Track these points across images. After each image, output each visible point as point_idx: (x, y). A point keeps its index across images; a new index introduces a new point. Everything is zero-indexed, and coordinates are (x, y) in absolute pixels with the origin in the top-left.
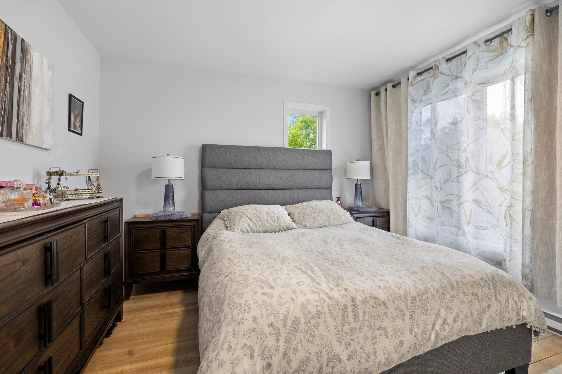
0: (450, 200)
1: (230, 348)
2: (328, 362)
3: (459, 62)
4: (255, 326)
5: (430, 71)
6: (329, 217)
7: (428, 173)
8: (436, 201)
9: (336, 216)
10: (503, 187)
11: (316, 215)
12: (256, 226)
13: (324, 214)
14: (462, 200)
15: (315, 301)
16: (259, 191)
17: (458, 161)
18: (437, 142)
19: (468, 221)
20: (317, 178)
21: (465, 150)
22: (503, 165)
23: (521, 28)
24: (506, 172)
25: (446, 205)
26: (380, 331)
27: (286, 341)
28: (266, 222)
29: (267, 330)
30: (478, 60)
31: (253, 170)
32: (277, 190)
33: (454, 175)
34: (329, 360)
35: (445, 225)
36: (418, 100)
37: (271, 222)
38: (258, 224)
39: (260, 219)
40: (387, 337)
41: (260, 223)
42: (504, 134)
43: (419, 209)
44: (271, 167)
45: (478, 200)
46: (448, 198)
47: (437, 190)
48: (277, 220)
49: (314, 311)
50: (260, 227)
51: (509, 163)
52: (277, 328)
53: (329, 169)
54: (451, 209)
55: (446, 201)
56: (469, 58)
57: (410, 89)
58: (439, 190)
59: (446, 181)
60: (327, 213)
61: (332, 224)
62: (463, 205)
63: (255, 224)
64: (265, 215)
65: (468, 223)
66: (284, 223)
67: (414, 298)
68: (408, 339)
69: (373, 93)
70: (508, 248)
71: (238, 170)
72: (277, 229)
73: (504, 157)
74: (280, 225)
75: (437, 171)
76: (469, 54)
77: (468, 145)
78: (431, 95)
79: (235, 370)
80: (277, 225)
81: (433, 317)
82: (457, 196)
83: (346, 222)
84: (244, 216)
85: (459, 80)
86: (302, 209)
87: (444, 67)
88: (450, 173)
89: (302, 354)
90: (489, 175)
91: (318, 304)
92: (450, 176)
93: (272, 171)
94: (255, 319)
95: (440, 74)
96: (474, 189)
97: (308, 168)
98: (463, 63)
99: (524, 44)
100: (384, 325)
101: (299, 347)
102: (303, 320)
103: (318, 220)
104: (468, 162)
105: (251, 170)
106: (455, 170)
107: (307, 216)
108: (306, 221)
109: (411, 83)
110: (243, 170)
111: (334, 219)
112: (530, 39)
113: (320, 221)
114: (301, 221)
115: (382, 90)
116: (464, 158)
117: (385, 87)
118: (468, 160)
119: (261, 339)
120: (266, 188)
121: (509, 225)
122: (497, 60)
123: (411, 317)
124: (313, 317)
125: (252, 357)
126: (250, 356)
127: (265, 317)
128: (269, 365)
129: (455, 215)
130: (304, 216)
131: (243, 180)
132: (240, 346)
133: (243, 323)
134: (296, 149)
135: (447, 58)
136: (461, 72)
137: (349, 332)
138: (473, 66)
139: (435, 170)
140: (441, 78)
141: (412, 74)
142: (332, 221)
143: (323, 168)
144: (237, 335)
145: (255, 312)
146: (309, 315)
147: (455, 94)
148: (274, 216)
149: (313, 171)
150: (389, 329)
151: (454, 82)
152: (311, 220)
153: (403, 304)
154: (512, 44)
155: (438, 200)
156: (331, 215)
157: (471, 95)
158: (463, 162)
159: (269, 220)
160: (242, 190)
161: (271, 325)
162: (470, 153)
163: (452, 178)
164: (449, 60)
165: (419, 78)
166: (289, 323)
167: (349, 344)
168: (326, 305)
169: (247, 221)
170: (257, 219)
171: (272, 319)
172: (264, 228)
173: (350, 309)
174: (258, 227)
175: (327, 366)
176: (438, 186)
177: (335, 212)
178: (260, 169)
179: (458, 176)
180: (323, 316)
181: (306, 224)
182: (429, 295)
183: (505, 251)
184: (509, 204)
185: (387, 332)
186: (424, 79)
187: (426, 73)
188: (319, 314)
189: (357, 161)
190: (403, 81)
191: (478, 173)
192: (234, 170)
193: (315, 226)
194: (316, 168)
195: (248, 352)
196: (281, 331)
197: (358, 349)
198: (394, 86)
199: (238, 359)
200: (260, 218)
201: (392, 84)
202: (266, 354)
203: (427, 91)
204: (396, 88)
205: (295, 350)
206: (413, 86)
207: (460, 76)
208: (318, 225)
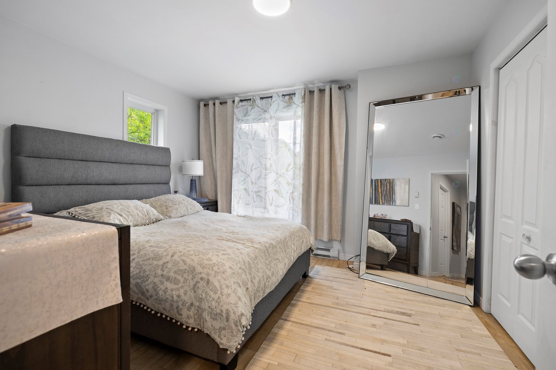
0: (261, 191)
1: (227, 287)
2: (267, 280)
3: (267, 102)
4: (233, 271)
5: (248, 101)
6: (187, 208)
7: (246, 172)
8: (252, 191)
9: (192, 207)
10: (288, 182)
11: (177, 206)
12: (128, 221)
13: (183, 205)
14: (267, 190)
15: (251, 251)
16: (99, 186)
17: (265, 165)
18: (253, 151)
19: (271, 203)
20: (157, 174)
21: (270, 159)
22: (289, 170)
23: (300, 96)
24: (291, 173)
25: (258, 194)
26: (277, 260)
27: (249, 274)
28: (137, 217)
29: (240, 271)
30: (279, 105)
31: (92, 163)
32: (119, 185)
33: (263, 175)
34: (267, 279)
35: (257, 207)
36: (240, 120)
37: (141, 216)
38: (128, 219)
39: (130, 214)
40: (280, 262)
41: (131, 218)
42: (289, 152)
43: (240, 198)
44: (113, 160)
45: (277, 190)
46: (259, 189)
47: (253, 184)
48: (147, 213)
49: (253, 256)
50: (131, 221)
51: (292, 169)
52: (243, 269)
53: (168, 166)
54: (261, 196)
55: (258, 192)
56: (274, 102)
57: (236, 110)
58: (254, 184)
59: (259, 178)
60: (185, 204)
61: (189, 214)
62: (267, 194)
63: (126, 219)
64: (134, 210)
65: (271, 204)
66: (154, 215)
67: (283, 241)
68: (287, 261)
69: (202, 104)
70: (291, 216)
71: (71, 162)
72: (147, 222)
73: (289, 165)
74: (150, 218)
75: (253, 172)
76: (274, 99)
77: (272, 156)
78: (250, 118)
79: (238, 295)
80: (148, 218)
81: (291, 249)
82: (265, 188)
83: (199, 210)
84: (112, 212)
85: (267, 113)
86: (162, 202)
87: (258, 101)
88: (261, 173)
89: (257, 279)
90: (282, 175)
91: (254, 252)
92: (261, 175)
93: (114, 165)
94: (231, 268)
95: (256, 106)
96: (275, 183)
97: (150, 164)
98: (269, 103)
99: (300, 105)
100: (278, 257)
101: (255, 276)
102: (251, 262)
103: (180, 210)
104: (271, 166)
105: (89, 162)
106: (264, 171)
107: (170, 208)
108: (170, 212)
109: (236, 106)
110: (79, 162)
111: (191, 209)
112: (303, 104)
113: (181, 211)
114: (166, 213)
115: (211, 103)
116: (269, 164)
117: (213, 102)
118: (272, 165)
119: (240, 276)
120: (107, 183)
121: (292, 203)
122: (287, 108)
123: (285, 251)
124: (254, 260)
125: (240, 287)
126: (239, 287)
127: (235, 265)
128: (247, 289)
129: (263, 200)
130: (167, 208)
131: (80, 173)
132: (232, 284)
133: (226, 272)
134: (139, 144)
135: (261, 96)
136: (268, 109)
137: (269, 263)
138: (276, 108)
139: (252, 171)
140: (256, 109)
141: (237, 99)
142: (190, 211)
143: (164, 165)
144: (227, 279)
145: (227, 265)
146: (253, 259)
147: (264, 120)
148: (143, 210)
149: (155, 167)
150: (280, 258)
151: (264, 113)
152: (174, 211)
153: (281, 245)
154: (295, 102)
155: (253, 191)
156: (188, 206)
157: (274, 125)
158: (268, 166)
159: (139, 214)
160: (77, 186)
161: (240, 268)
162: (273, 161)
163: (262, 176)
164: (262, 98)
165: (241, 104)
166: (247, 265)
167: (270, 269)
168: (257, 252)
169: (117, 216)
170: (127, 214)
171: (239, 265)
172: (135, 222)
173: (266, 252)
174: (129, 221)
175: (267, 282)
176: (254, 181)
177: (191, 203)
178: (100, 163)
179: (265, 175)
180: (258, 258)
181: (171, 215)
182: (287, 239)
183: (289, 218)
184: (292, 192)
185: (279, 260)
186: (244, 105)
187: (246, 102)
188: (256, 258)
189: (192, 160)
190: (230, 102)
191: (277, 174)
192: (67, 161)
193: (178, 216)
194: (158, 164)
195: (237, 285)
196: (246, 270)
197: (274, 270)
198: (221, 103)
199: (235, 289)
200: (130, 212)
201: (219, 101)
202: (245, 284)
203: (246, 114)
204: (223, 105)
205: (254, 278)
206: (237, 108)
207: (267, 111)
208: (180, 215)
